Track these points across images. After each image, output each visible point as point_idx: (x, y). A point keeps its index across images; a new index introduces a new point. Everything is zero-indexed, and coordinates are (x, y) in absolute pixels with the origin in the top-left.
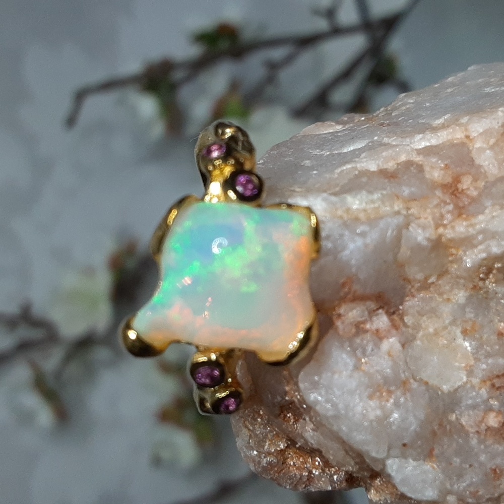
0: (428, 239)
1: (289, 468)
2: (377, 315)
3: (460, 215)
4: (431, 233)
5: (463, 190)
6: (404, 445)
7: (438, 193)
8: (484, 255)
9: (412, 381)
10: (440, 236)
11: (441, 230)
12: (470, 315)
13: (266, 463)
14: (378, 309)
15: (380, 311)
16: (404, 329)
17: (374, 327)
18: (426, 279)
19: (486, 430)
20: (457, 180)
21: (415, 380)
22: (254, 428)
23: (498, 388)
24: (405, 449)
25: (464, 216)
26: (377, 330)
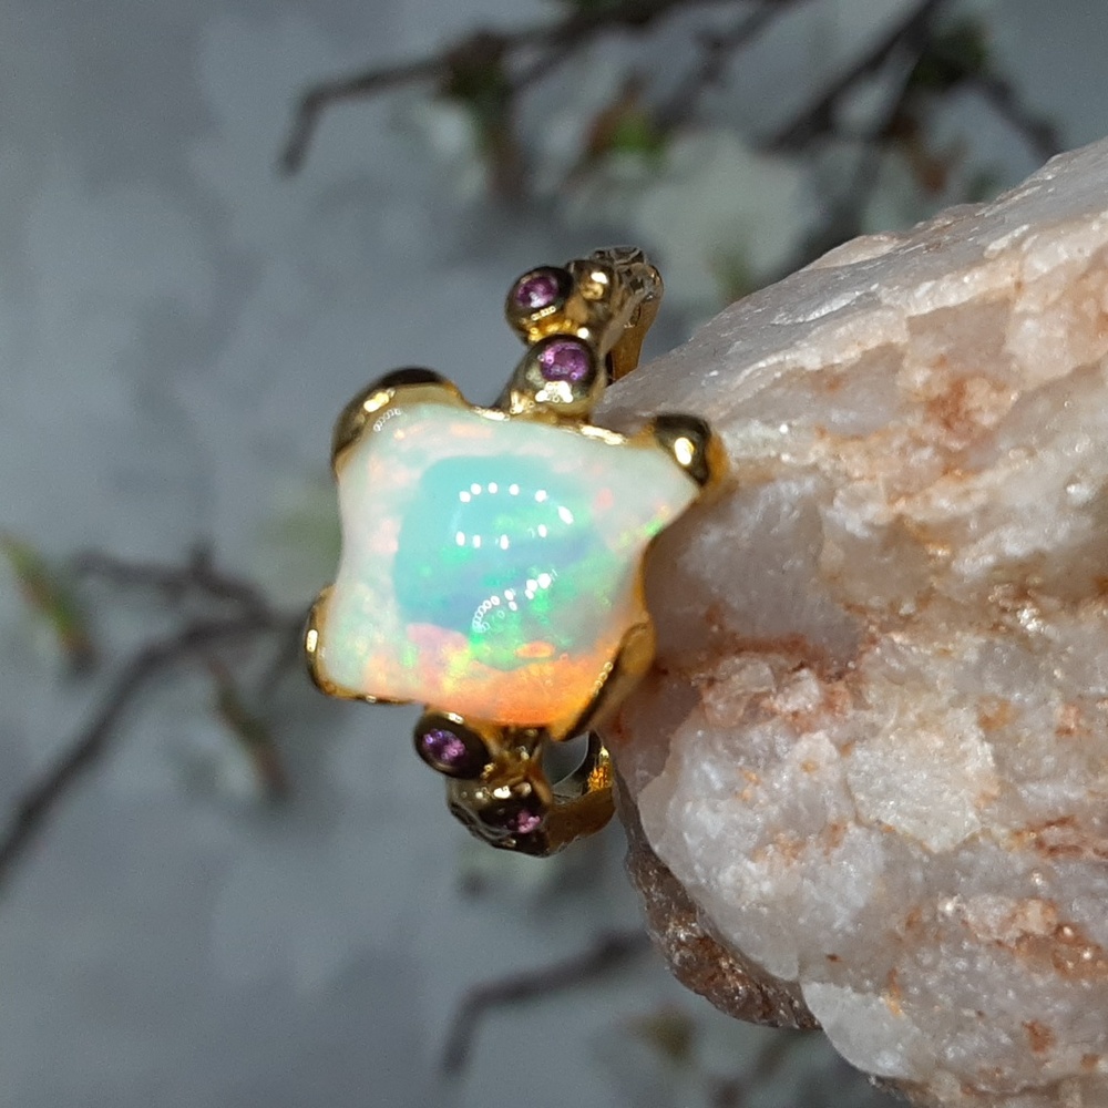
0: (870, 526)
1: (724, 975)
2: (798, 680)
3: (946, 471)
4: (877, 511)
5: (967, 413)
6: (833, 958)
7: (914, 420)
8: (990, 560)
9: (850, 825)
10: (900, 518)
11: (901, 505)
12: (995, 688)
13: (680, 962)
14: (797, 669)
15: (804, 672)
16: (851, 713)
17: (790, 706)
18: (894, 607)
19: (1019, 941)
20: (958, 389)
21: (858, 821)
22: (649, 890)
23: (1053, 850)
24: (835, 965)
25: (958, 472)
26: (795, 714)
